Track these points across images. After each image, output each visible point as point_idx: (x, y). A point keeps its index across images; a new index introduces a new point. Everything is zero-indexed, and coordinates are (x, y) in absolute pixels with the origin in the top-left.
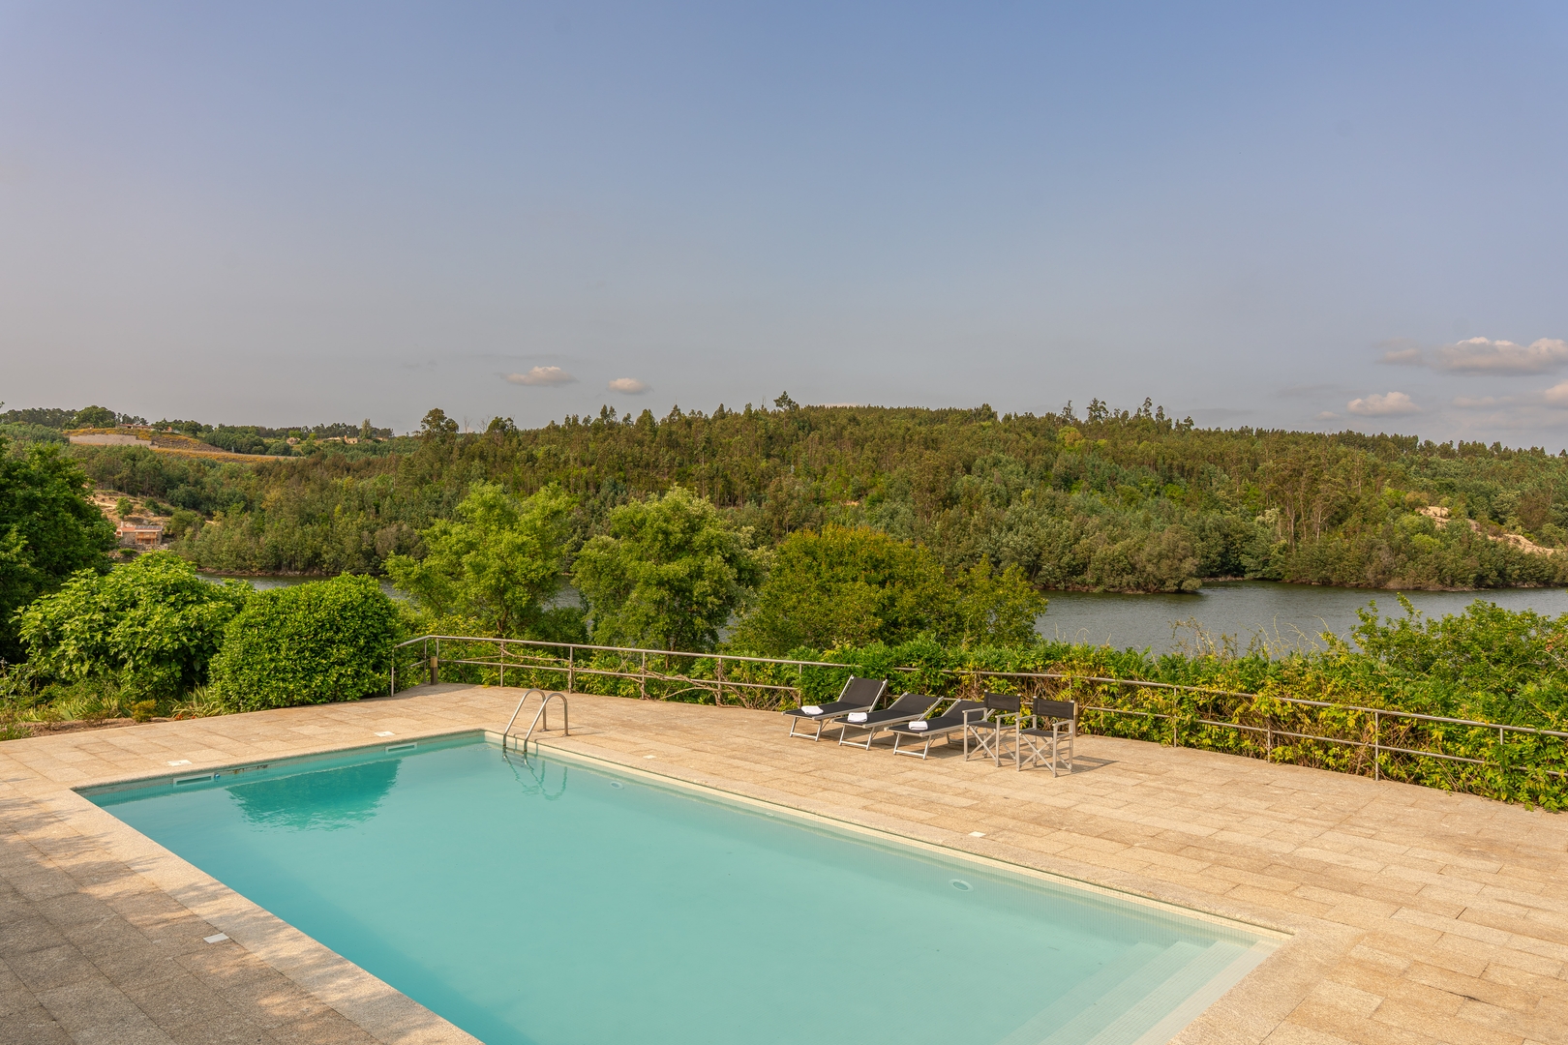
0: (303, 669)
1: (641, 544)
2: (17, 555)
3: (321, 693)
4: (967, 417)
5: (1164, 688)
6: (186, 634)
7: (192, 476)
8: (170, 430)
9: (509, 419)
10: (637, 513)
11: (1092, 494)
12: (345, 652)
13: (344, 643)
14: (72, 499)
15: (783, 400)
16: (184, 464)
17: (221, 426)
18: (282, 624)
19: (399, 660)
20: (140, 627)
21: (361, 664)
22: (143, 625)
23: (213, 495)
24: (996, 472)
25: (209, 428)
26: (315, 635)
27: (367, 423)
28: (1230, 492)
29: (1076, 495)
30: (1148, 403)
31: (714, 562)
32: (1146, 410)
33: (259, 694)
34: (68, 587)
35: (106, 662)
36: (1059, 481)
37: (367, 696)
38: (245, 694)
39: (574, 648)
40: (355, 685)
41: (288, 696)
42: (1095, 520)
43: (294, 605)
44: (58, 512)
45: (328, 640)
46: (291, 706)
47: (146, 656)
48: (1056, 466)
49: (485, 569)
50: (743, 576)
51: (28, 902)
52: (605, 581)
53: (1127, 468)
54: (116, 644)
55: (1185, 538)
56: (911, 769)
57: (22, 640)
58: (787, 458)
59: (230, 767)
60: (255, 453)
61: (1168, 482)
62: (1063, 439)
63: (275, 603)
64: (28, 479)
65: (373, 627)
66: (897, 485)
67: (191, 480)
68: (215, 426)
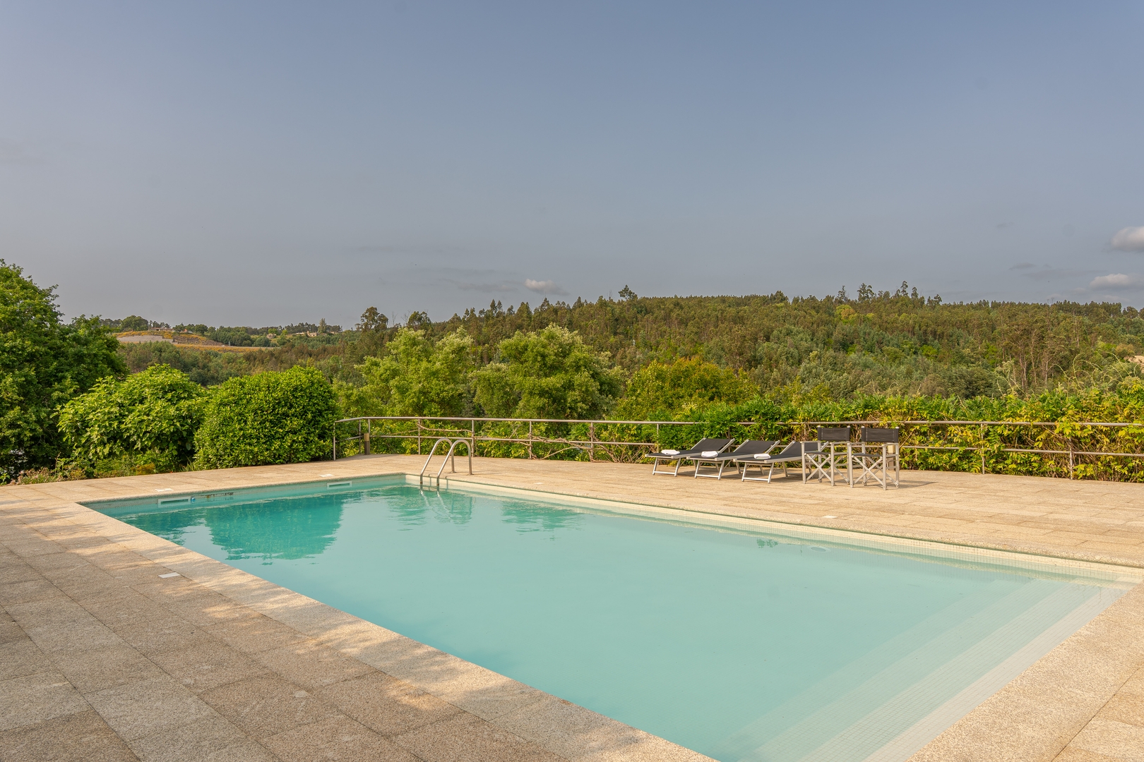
0: (265, 436)
1: (524, 365)
2: (70, 395)
3: (279, 455)
4: (765, 301)
5: (971, 424)
6: (179, 421)
7: (201, 362)
8: (186, 331)
9: (424, 313)
10: (521, 341)
11: (864, 355)
12: (296, 423)
13: (296, 416)
14: (108, 355)
15: (626, 291)
16: (197, 354)
17: (222, 327)
18: (248, 402)
19: (338, 432)
20: (145, 416)
21: (309, 433)
22: (148, 415)
23: (216, 375)
24: (789, 340)
25: (213, 329)
26: (274, 410)
27: (323, 322)
28: (973, 350)
29: (853, 355)
30: (905, 285)
31: (582, 377)
32: (904, 291)
33: (232, 455)
34: (93, 391)
35: (122, 445)
36: (838, 346)
37: (315, 459)
38: (221, 456)
39: (474, 421)
40: (305, 449)
41: (254, 457)
42: (868, 373)
43: (257, 388)
44: (97, 364)
45: (284, 414)
46: (256, 465)
47: (150, 438)
48: (835, 334)
49: (407, 390)
50: (603, 388)
51: (19, 558)
52: (498, 394)
53: (891, 334)
54: (127, 429)
55: (940, 384)
56: (760, 487)
57: (60, 430)
58: (629, 335)
59: (203, 492)
60: (245, 345)
61: (923, 344)
62: (840, 314)
63: (243, 387)
64: (77, 340)
65: (318, 405)
66: (713, 351)
67: (200, 365)
68: (217, 328)
